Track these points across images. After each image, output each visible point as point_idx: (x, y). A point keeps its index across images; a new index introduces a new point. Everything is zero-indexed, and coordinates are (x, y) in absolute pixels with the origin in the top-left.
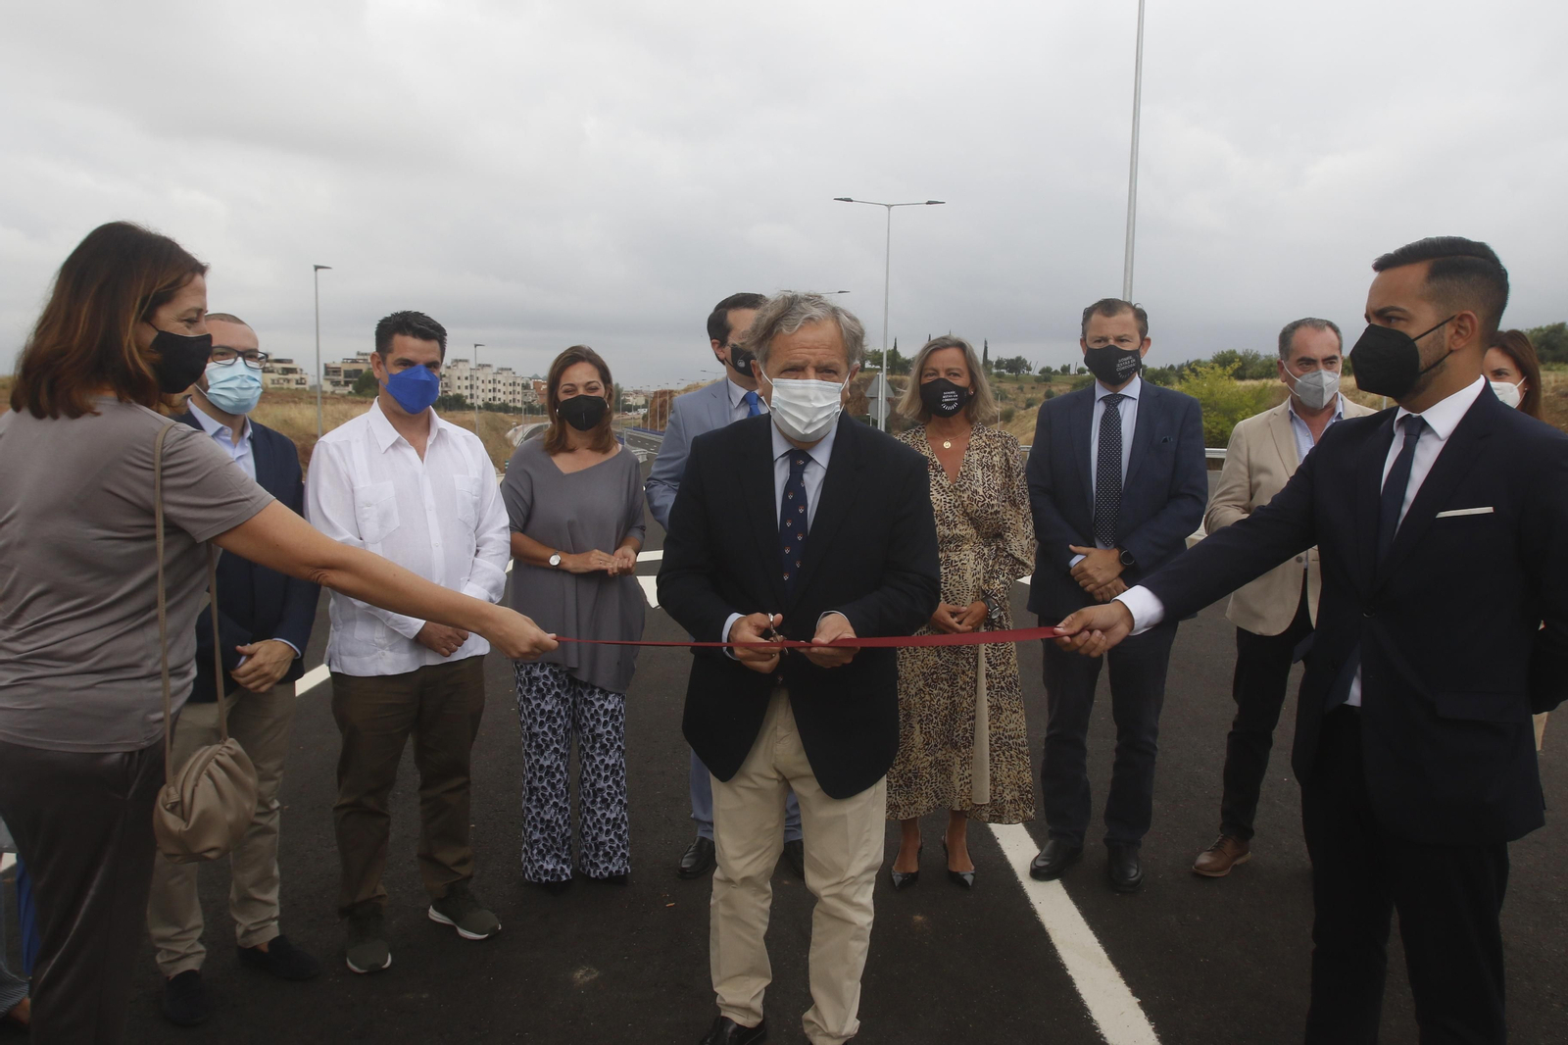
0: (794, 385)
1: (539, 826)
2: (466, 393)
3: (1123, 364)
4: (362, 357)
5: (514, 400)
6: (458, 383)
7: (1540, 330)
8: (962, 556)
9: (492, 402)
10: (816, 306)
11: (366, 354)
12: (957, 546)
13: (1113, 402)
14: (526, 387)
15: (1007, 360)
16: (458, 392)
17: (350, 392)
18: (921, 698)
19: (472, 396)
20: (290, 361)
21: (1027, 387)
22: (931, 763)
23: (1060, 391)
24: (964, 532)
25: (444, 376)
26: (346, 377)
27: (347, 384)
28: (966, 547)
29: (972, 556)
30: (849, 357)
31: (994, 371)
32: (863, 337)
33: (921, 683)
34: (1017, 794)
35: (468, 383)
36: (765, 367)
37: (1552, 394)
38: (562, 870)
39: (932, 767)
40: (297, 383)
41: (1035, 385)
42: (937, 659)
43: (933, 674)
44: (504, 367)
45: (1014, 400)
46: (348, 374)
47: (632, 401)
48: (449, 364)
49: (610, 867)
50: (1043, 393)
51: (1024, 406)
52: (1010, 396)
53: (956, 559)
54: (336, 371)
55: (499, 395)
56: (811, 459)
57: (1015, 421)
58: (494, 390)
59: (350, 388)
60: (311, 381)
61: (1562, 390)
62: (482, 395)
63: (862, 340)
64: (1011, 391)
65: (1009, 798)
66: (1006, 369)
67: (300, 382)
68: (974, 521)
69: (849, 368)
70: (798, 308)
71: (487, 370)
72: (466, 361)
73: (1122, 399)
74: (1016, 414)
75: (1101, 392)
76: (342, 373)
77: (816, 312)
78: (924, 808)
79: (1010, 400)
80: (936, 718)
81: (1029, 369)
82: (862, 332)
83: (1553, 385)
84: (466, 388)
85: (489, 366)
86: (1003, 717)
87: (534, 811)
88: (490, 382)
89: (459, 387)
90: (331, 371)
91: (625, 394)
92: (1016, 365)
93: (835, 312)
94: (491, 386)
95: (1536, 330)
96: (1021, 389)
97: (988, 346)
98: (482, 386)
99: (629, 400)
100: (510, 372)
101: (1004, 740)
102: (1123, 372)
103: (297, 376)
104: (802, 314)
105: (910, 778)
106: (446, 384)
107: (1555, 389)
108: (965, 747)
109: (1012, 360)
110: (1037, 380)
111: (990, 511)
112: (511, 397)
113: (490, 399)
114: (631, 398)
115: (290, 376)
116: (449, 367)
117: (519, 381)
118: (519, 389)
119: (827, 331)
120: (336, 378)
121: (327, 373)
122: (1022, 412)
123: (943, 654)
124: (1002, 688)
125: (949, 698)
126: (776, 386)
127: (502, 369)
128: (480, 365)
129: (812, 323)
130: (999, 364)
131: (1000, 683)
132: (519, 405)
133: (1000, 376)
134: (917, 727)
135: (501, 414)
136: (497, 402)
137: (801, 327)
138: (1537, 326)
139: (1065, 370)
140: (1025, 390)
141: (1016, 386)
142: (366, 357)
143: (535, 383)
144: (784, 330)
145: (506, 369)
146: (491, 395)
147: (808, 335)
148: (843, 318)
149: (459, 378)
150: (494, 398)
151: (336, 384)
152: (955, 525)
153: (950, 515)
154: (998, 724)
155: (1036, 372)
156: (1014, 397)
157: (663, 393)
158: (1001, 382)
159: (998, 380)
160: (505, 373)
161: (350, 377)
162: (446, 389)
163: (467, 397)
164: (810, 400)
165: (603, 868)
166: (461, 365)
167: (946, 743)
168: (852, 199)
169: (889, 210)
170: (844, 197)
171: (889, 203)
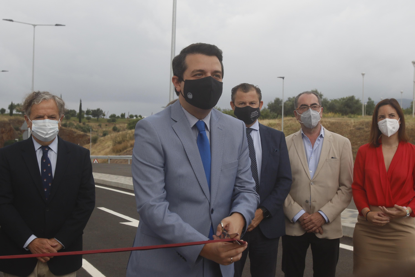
0: (40, 122)
3: (253, 114)
7: (343, 99)
10: (47, 94)
13: (249, 131)
15: (92, 111)
21: (103, 125)
23: (121, 127)
30: (59, 113)
31: (85, 116)
32: (64, 105)
36: (29, 117)
37: (353, 129)
41: (107, 124)
45: (97, 131)
50: (112, 128)
51: (102, 134)
52: (94, 129)
56: (50, 149)
57: (98, 143)
61: (357, 127)
63: (64, 106)
64: (95, 127)
66: (92, 115)
69: (60, 116)
70: (40, 95)
74: (99, 139)
77: (47, 97)
79: (94, 131)
81: (104, 115)
82: (64, 103)
83: (353, 124)
92: (97, 113)
93: (54, 97)
95: (342, 99)
96: (100, 126)
97: (82, 103)
102: (253, 118)
104: (42, 97)
107: (354, 126)
109: (95, 111)
110: (108, 121)
119: (51, 103)
122: (102, 138)
126: (34, 123)
129: (46, 100)
130: (88, 112)
133: (88, 119)
137: (41, 102)
138: (342, 97)
139: (123, 116)
140: (102, 126)
141: (98, 124)
144: (35, 103)
147: (44, 105)
148: (57, 99)
155: (107, 117)
156: (96, 130)
158: (89, 122)
159: (87, 121)
164: (46, 126)
168: (13, 20)
169: (34, 27)
170: (8, 19)
171: (34, 24)
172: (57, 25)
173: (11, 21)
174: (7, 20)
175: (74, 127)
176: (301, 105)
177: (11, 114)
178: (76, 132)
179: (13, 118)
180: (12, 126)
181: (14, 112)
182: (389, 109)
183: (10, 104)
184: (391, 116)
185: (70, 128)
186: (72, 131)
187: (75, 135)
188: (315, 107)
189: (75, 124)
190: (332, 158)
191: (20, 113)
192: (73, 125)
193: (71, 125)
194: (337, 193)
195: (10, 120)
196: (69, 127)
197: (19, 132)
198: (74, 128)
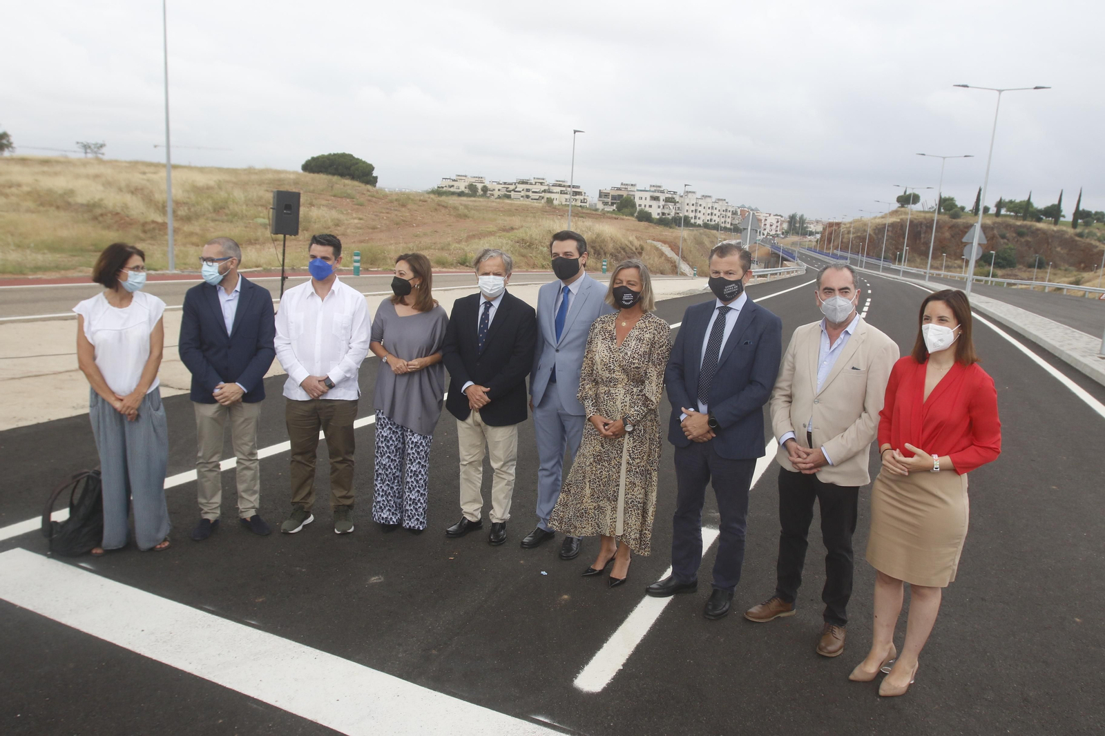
1: (381, 494)
2: (692, 215)
3: (728, 289)
4: (624, 187)
5: (725, 222)
6: (687, 208)
8: (617, 391)
9: (709, 222)
11: (627, 185)
12: (615, 385)
13: (725, 311)
14: (734, 213)
16: (686, 214)
17: (614, 210)
18: (591, 468)
19: (695, 217)
20: (578, 187)
22: (595, 507)
24: (618, 377)
25: (678, 202)
26: (612, 200)
27: (612, 204)
28: (619, 386)
29: (623, 391)
33: (592, 459)
34: (638, 535)
35: (693, 208)
38: (391, 518)
39: (595, 510)
40: (581, 202)
42: (601, 448)
43: (598, 456)
44: (720, 198)
46: (614, 198)
47: (812, 228)
48: (682, 194)
49: (410, 523)
53: (614, 392)
54: (606, 195)
55: (714, 218)
58: (712, 214)
59: (614, 207)
60: (589, 200)
62: (703, 217)
65: (633, 537)
67: (583, 201)
68: (624, 370)
71: (708, 199)
72: (694, 192)
73: (729, 310)
75: (719, 304)
76: (610, 197)
78: (590, 532)
80: (599, 482)
84: (692, 211)
85: (710, 197)
86: (636, 489)
87: (379, 486)
88: (709, 208)
89: (687, 211)
90: (602, 195)
91: (808, 223)
94: (709, 211)
98: (703, 211)
99: (810, 228)
100: (724, 202)
101: (635, 503)
102: (729, 294)
103: (582, 197)
105: (582, 513)
106: (679, 208)
108: (614, 501)
111: (632, 366)
112: (723, 220)
113: (708, 221)
114: (812, 226)
115: (577, 197)
116: (682, 197)
117: (730, 209)
118: (729, 214)
120: (606, 200)
121: (600, 196)
123: (605, 446)
124: (637, 472)
125: (608, 471)
127: (719, 200)
128: (703, 196)
131: (636, 469)
132: (728, 226)
134: (588, 484)
135: (715, 232)
136: (713, 223)
142: (626, 187)
143: (741, 211)
145: (721, 200)
146: (709, 218)
149: (688, 204)
150: (711, 220)
151: (606, 204)
152: (614, 372)
153: (612, 366)
154: (633, 493)
157: (831, 225)
160: (721, 203)
161: (615, 200)
162: (678, 212)
163: (692, 218)
164: (492, 283)
165: (407, 524)
166: (690, 195)
167: (604, 497)
168: (969, 85)
169: (1000, 94)
170: (961, 84)
171: (999, 89)
172: (1036, 88)
173: (966, 86)
174: (959, 86)
175: (1096, 238)
176: (824, 287)
177: (998, 214)
178: (1097, 247)
179: (999, 220)
180: (995, 232)
181: (1003, 212)
182: (940, 308)
183: (998, 200)
184: (941, 320)
185: (1088, 240)
186: (1091, 244)
187: (1095, 250)
188: (846, 292)
189: (1099, 234)
190: (853, 368)
191: (1012, 214)
192: (1095, 235)
193: (1091, 234)
194: (860, 416)
195: (994, 223)
196: (1087, 238)
197: (1006, 241)
198: (1095, 240)
